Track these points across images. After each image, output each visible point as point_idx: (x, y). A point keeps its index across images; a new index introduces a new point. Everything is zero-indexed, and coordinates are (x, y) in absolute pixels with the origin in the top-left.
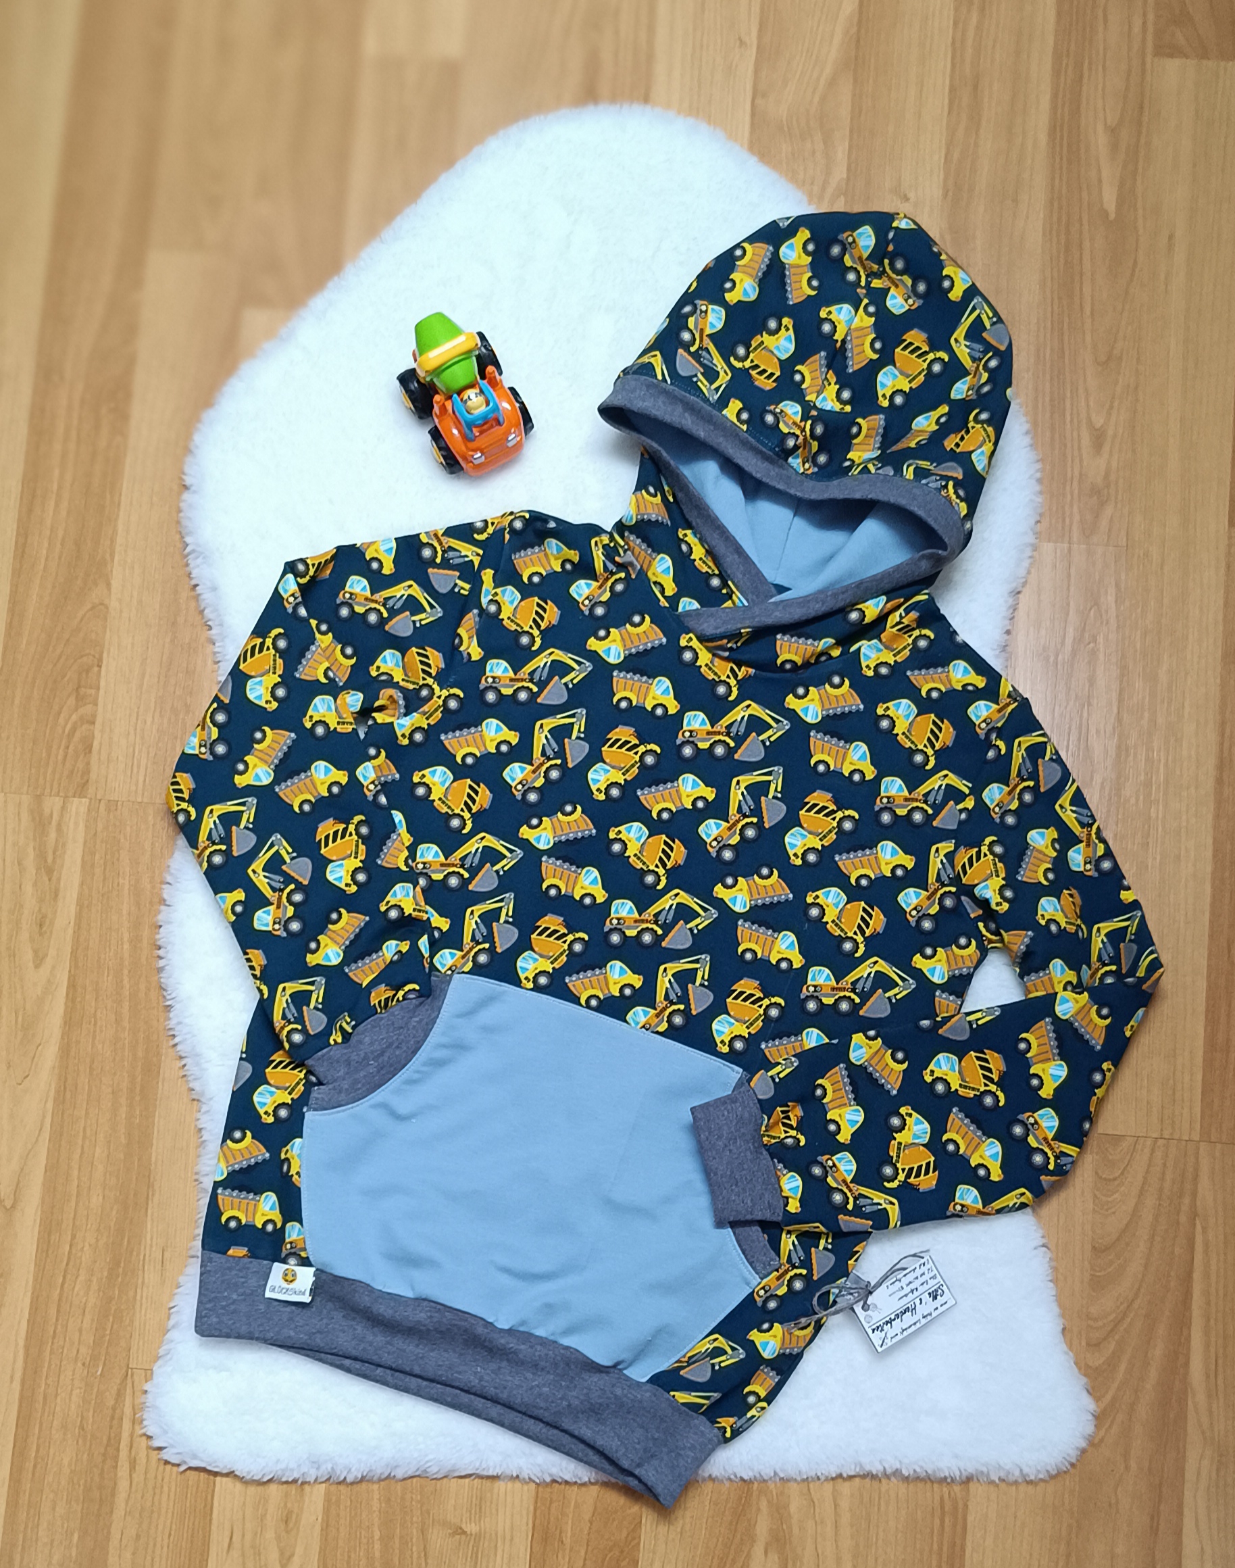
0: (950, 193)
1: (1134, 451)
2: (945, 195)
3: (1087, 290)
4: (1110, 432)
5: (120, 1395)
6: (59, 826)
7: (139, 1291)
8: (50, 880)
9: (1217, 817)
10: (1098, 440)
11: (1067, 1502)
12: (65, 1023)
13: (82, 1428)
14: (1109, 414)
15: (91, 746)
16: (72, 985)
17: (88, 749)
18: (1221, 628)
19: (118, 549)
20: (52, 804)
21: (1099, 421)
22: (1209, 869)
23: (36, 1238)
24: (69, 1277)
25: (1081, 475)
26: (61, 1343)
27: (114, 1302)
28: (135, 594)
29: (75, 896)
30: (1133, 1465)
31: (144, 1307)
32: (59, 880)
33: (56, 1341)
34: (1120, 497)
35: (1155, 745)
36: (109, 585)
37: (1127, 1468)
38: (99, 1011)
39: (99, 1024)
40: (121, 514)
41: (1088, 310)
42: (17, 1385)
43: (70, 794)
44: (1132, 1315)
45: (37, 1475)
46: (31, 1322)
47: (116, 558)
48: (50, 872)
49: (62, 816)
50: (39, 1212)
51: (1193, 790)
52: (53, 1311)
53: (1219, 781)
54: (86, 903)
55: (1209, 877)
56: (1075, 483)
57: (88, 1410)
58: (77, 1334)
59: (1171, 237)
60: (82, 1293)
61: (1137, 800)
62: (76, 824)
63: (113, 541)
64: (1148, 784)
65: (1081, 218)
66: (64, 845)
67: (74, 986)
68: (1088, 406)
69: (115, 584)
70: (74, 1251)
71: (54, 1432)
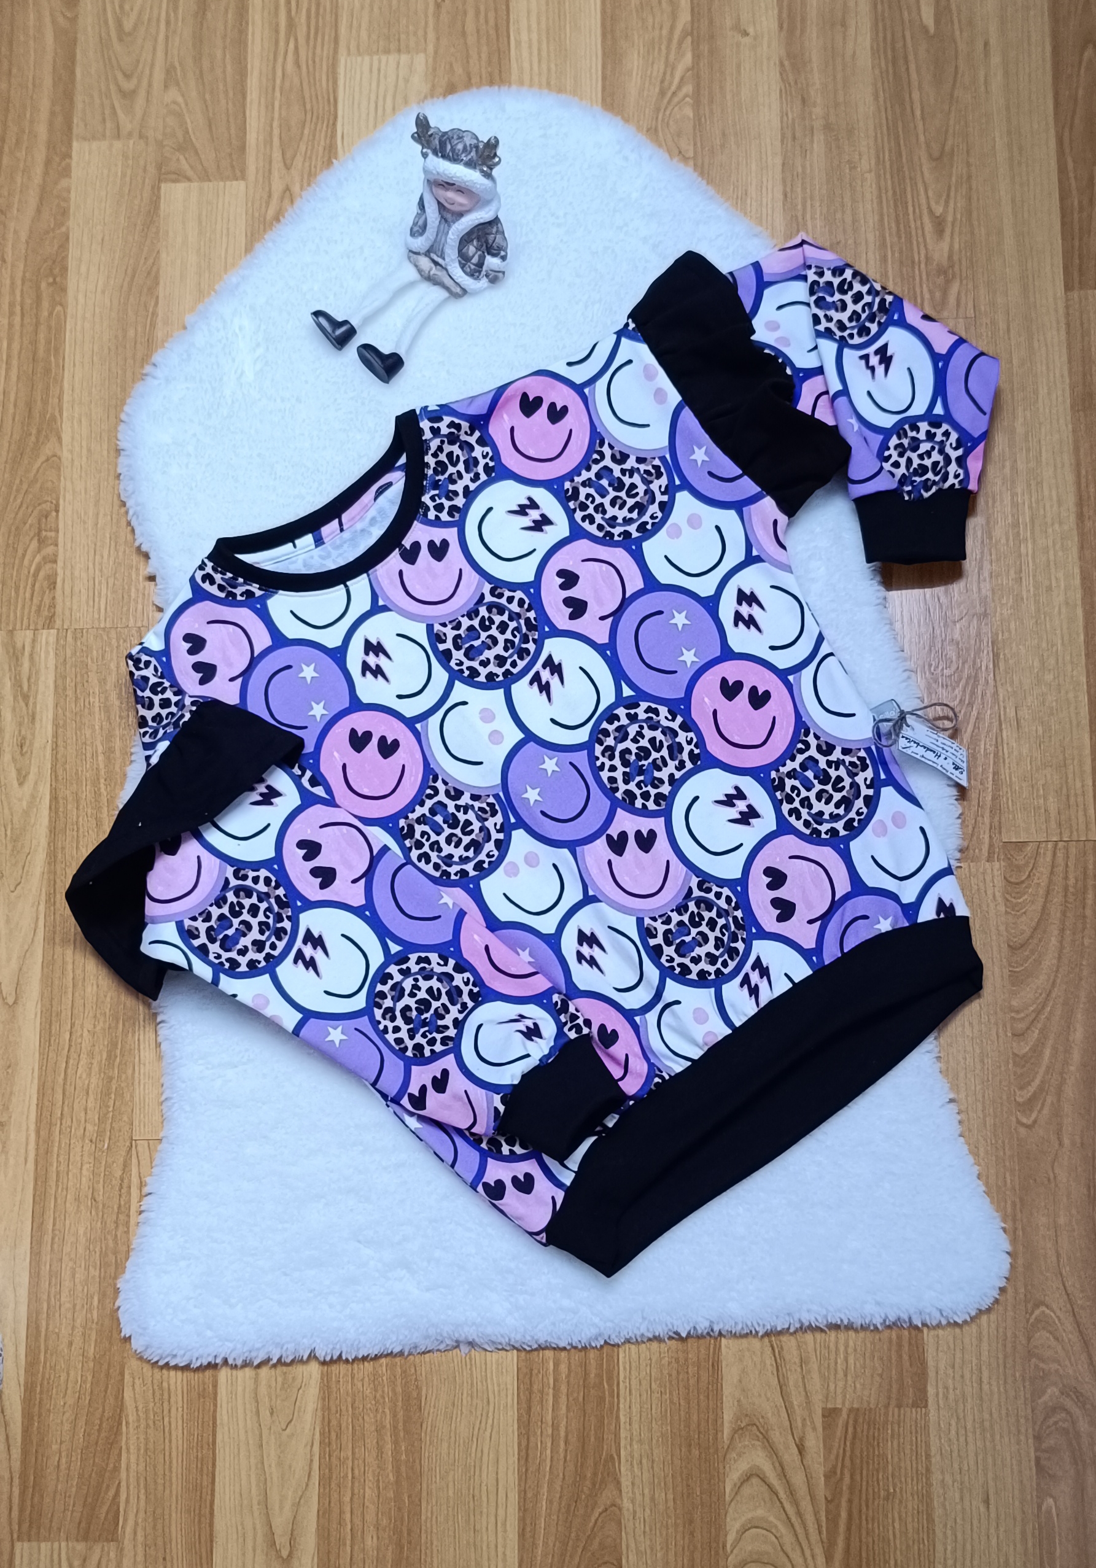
0: (785, 26)
1: (972, 233)
2: (781, 27)
3: (916, 95)
4: (950, 218)
5: (126, 1166)
6: (31, 656)
7: (137, 1068)
8: (27, 705)
9: (1082, 548)
10: (939, 225)
11: (1009, 1181)
12: (51, 831)
13: (94, 1199)
14: (947, 202)
15: (55, 583)
16: (54, 798)
17: (53, 585)
18: (1067, 381)
19: (65, 406)
20: (24, 637)
21: (939, 210)
22: (1079, 596)
23: (38, 1030)
24: (71, 1061)
25: (927, 258)
26: (69, 1123)
27: (114, 1081)
28: (84, 444)
29: (51, 716)
30: (1066, 1141)
31: (142, 1082)
32: (35, 704)
33: (64, 1122)
34: (964, 275)
35: (1019, 490)
36: (60, 439)
37: (1061, 1144)
38: (81, 819)
39: (81, 830)
40: (66, 375)
41: (918, 113)
42: (31, 1165)
43: (39, 627)
44: (1051, 1004)
45: (56, 1246)
46: (40, 1107)
47: (65, 414)
48: (26, 698)
49: (33, 647)
50: (39, 1006)
51: (1057, 526)
52: (59, 1096)
53: (1080, 516)
54: (61, 722)
55: (1079, 602)
56: (923, 266)
57: (98, 1182)
58: (83, 1114)
59: (986, 44)
60: (84, 1076)
61: (1007, 540)
62: (47, 653)
63: (60, 398)
64: (1016, 525)
65: (904, 37)
66: (37, 673)
67: (56, 798)
68: (928, 198)
69: (66, 438)
70: (74, 1037)
71: (68, 1205)
